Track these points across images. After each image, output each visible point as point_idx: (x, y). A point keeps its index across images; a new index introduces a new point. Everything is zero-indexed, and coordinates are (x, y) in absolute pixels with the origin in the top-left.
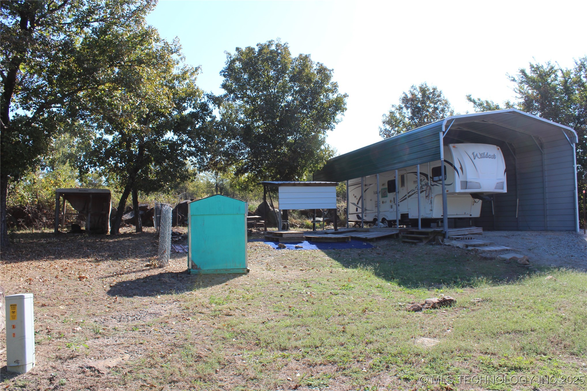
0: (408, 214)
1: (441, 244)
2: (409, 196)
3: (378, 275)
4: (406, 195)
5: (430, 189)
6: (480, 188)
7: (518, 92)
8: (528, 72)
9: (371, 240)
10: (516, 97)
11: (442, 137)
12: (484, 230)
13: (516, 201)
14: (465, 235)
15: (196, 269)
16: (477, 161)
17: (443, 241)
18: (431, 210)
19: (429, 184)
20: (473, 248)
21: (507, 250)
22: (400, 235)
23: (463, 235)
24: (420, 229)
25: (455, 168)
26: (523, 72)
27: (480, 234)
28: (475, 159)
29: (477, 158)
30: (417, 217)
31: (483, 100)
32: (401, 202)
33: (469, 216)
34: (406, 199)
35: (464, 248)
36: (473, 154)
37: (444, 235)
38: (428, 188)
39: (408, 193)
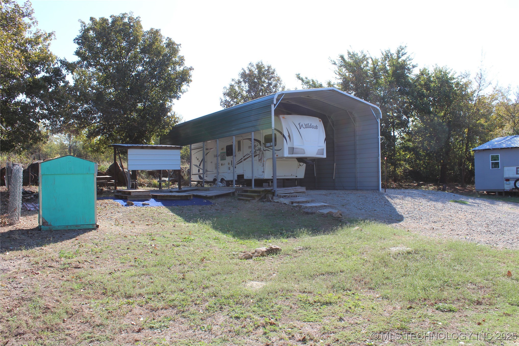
0: (243, 175)
1: (271, 201)
2: (244, 160)
3: (215, 228)
4: (242, 159)
5: (263, 153)
6: (304, 153)
7: (338, 74)
8: (346, 58)
9: (211, 198)
10: (336, 78)
11: (273, 109)
12: (307, 189)
13: (334, 165)
14: (291, 193)
15: (47, 225)
16: (302, 130)
17: (272, 199)
18: (263, 172)
19: (262, 150)
20: (297, 204)
21: (325, 206)
22: (236, 194)
23: (289, 193)
24: (254, 188)
25: (284, 136)
26: (342, 57)
27: (303, 192)
28: (300, 128)
29: (302, 128)
30: (251, 178)
31: (310, 78)
32: (237, 164)
33: (295, 177)
34: (242, 161)
35: (290, 204)
36: (299, 124)
37: (273, 194)
38: (261, 153)
39: (244, 157)
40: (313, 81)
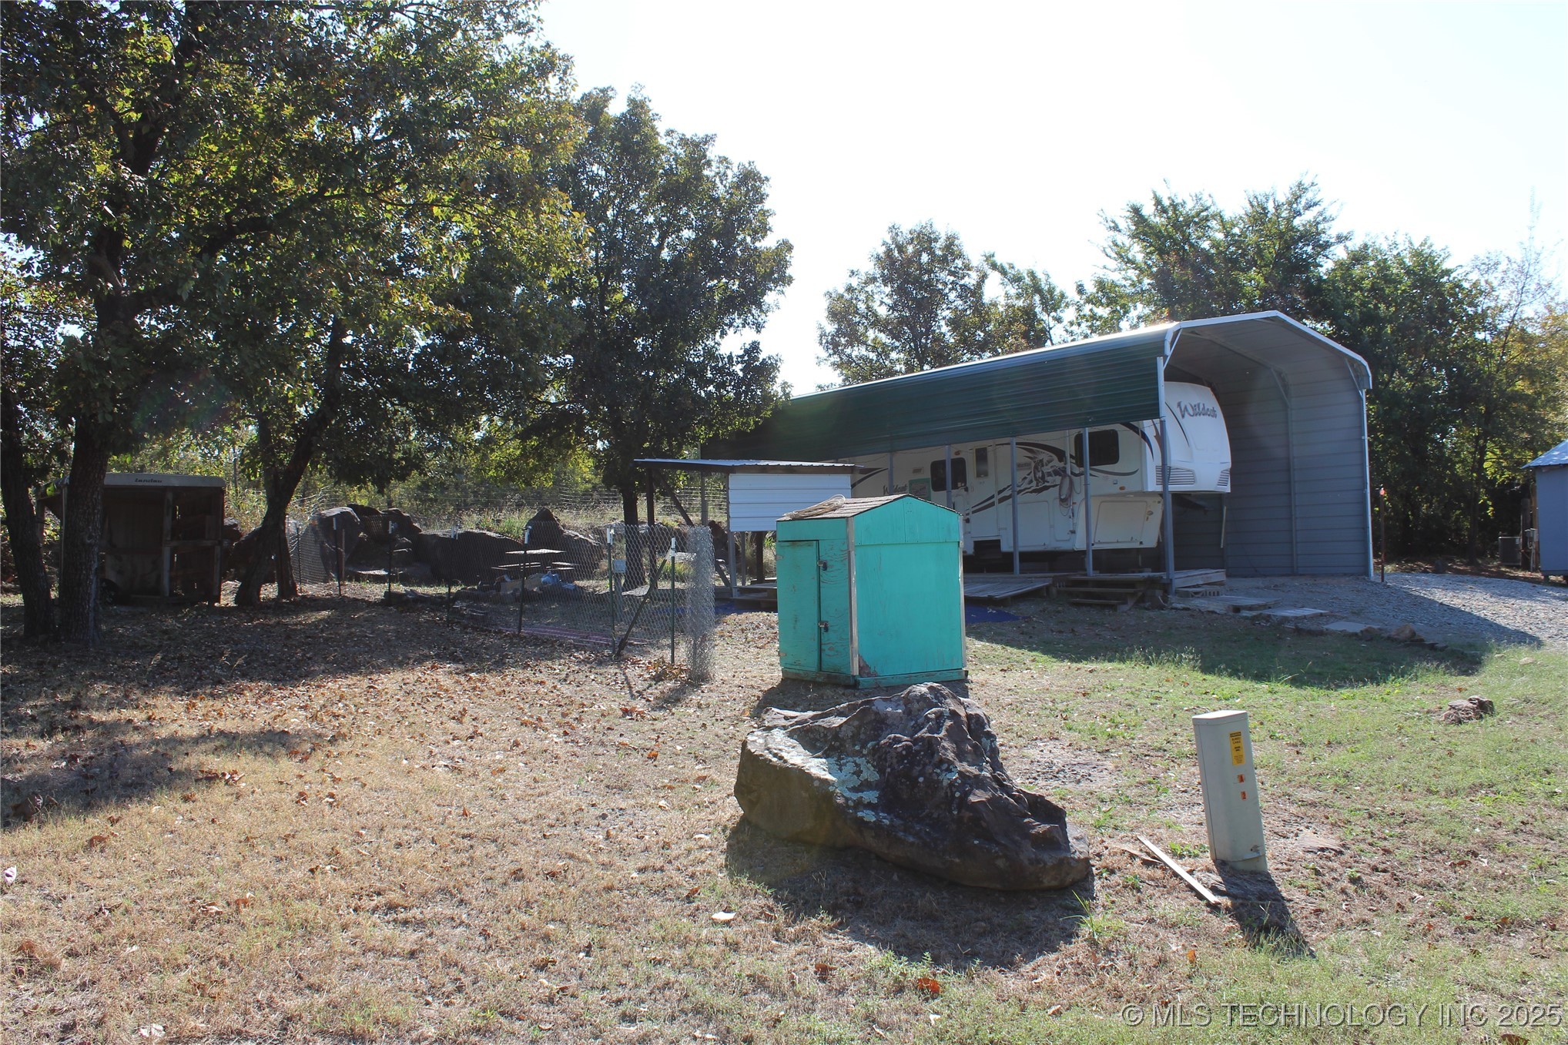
0: (998, 541)
1: (1162, 608)
2: (1001, 500)
4: (993, 497)
5: (1071, 483)
6: (1193, 481)
10: (1105, 267)
11: (1161, 367)
13: (1222, 510)
14: (1198, 586)
15: (869, 675)
16: (1187, 421)
17: (1165, 601)
18: (1073, 532)
19: (1069, 472)
20: (1254, 613)
21: (1321, 615)
22: (1054, 590)
23: (1194, 587)
24: (1091, 573)
25: (1144, 436)
26: (1136, 210)
28: (1183, 416)
29: (1186, 414)
32: (974, 512)
33: (1137, 546)
34: (993, 504)
35: (1231, 614)
36: (1179, 405)
37: (1166, 587)
38: (1067, 481)
39: (1000, 492)
40: (1032, 274)
